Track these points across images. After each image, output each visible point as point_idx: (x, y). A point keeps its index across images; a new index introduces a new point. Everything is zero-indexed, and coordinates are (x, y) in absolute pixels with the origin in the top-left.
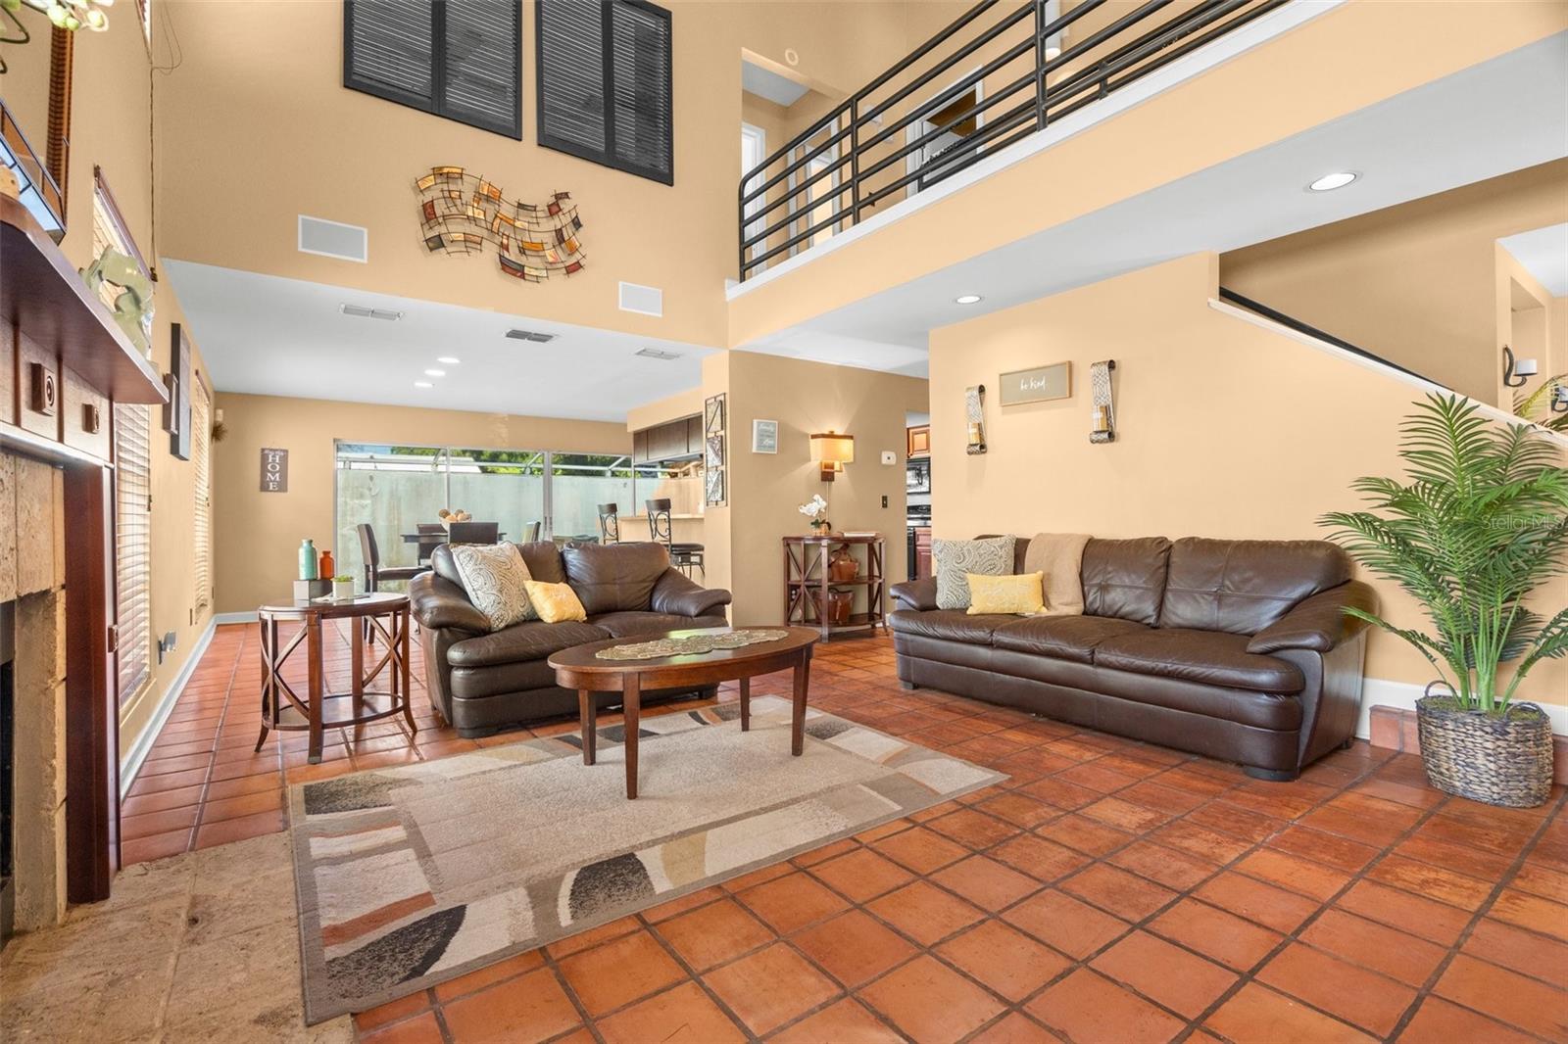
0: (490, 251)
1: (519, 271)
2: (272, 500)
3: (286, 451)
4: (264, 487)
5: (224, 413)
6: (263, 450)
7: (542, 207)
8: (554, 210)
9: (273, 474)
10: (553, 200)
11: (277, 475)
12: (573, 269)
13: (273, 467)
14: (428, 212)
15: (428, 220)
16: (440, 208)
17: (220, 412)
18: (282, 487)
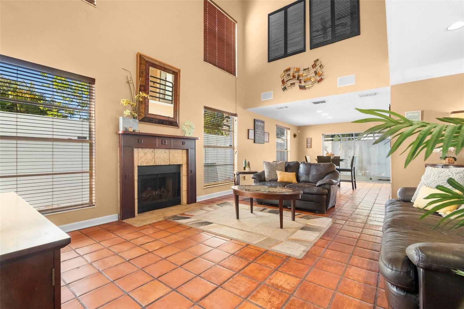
0: (297, 85)
1: (304, 88)
2: (309, 150)
3: (312, 138)
4: (307, 147)
5: (300, 131)
6: (307, 138)
7: (310, 67)
8: (314, 66)
9: (309, 144)
10: (314, 63)
11: (310, 144)
12: (321, 80)
13: (309, 142)
14: (283, 82)
15: (283, 84)
16: (285, 80)
17: (299, 131)
18: (311, 147)
